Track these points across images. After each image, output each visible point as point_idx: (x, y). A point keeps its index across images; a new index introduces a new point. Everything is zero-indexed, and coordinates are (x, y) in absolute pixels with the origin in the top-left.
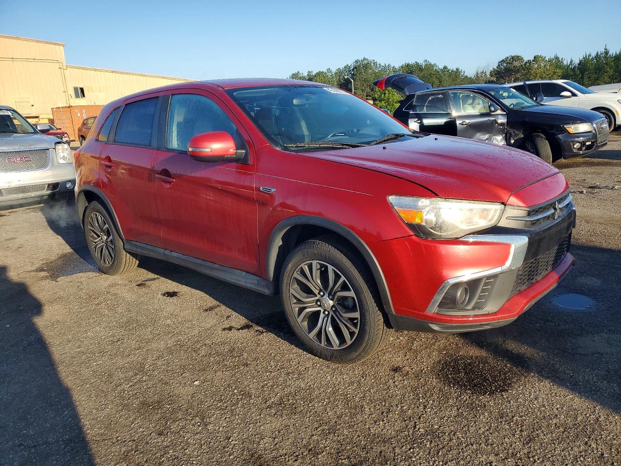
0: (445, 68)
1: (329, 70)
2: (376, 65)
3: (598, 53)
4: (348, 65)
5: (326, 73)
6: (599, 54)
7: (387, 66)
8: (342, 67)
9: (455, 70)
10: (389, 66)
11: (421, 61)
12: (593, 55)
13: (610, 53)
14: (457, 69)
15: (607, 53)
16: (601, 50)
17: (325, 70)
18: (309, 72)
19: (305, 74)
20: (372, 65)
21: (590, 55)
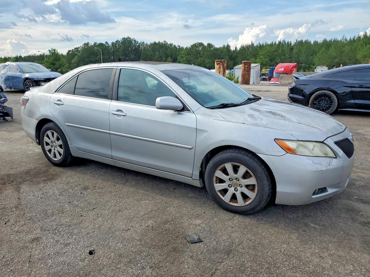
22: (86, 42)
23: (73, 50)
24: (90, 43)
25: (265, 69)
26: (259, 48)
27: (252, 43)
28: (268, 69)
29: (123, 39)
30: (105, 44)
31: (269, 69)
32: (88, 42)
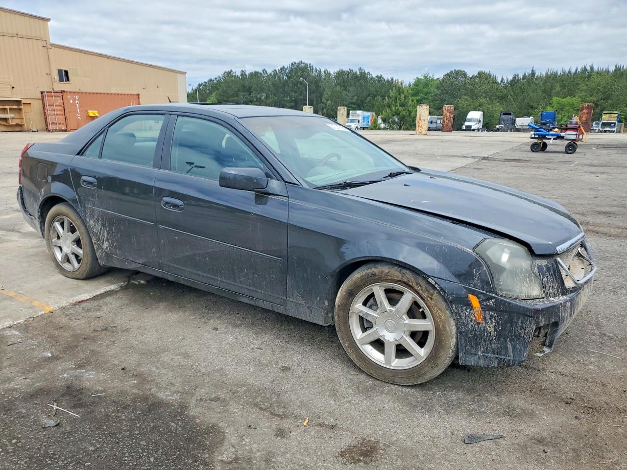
0: (380, 77)
1: (264, 71)
2: (313, 68)
3: (525, 74)
4: (284, 67)
5: (261, 74)
6: (527, 74)
7: (323, 71)
8: (278, 69)
9: (390, 79)
10: (325, 71)
11: (356, 70)
12: (521, 76)
13: (537, 74)
14: (392, 79)
15: (533, 74)
16: (528, 72)
17: (261, 71)
18: (242, 71)
19: (239, 74)
20: (309, 68)
21: (517, 76)
22: (228, 70)
23: (205, 82)
24: (234, 71)
25: (608, 115)
26: (553, 79)
27: (532, 71)
28: (613, 115)
29: (292, 64)
30: (262, 73)
31: (616, 115)
32: (231, 71)
